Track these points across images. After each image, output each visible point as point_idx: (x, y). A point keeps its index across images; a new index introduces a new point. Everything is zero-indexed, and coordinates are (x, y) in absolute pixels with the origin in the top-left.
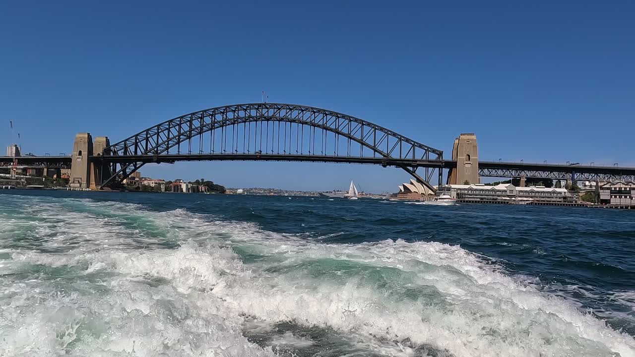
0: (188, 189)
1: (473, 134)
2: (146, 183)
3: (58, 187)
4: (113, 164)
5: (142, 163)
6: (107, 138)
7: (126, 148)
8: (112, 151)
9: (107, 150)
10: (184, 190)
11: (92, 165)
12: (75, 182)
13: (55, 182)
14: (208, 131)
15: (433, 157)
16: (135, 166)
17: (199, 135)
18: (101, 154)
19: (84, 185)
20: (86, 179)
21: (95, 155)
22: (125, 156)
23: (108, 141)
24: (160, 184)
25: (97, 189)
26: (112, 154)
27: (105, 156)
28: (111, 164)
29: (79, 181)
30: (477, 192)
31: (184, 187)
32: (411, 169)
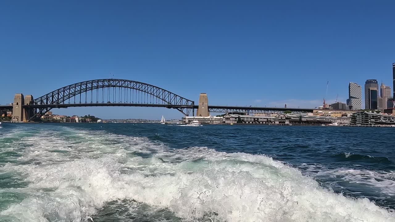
0: (79, 121)
1: (206, 94)
2: (55, 117)
3: (6, 121)
4: (35, 109)
5: (50, 108)
6: (31, 95)
7: (42, 101)
8: (34, 102)
9: (32, 101)
10: (77, 121)
11: (24, 109)
12: (15, 118)
13: (4, 119)
14: (84, 92)
15: (190, 103)
16: (47, 109)
17: (80, 94)
18: (29, 104)
19: (20, 119)
20: (21, 117)
21: (25, 104)
22: (41, 105)
23: (32, 97)
24: (63, 118)
25: (27, 121)
26: (34, 104)
27: (31, 105)
28: (34, 109)
29: (17, 118)
30: (207, 120)
31: (77, 119)
32: (180, 109)
